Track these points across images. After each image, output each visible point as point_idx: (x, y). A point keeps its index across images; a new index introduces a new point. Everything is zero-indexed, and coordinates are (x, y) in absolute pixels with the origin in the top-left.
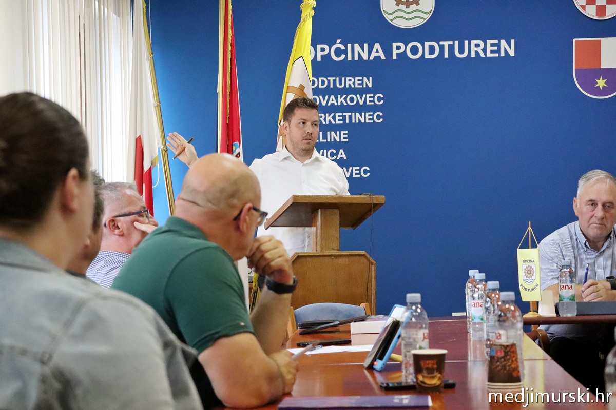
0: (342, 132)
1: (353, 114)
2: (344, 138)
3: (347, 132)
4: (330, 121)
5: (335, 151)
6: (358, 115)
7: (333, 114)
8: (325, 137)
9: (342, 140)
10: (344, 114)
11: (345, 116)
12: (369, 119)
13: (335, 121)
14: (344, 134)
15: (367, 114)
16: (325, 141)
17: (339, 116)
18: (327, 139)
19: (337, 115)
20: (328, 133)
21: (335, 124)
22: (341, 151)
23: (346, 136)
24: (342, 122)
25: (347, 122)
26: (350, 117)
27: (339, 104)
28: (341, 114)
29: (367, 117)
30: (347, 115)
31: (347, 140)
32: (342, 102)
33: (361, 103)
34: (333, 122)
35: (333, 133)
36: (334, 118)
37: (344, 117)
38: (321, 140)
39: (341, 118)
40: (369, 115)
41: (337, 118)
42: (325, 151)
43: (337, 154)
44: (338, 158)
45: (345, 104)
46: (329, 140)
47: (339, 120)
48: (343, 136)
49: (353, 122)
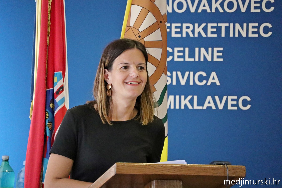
0: (216, 49)
1: (232, 25)
2: (218, 57)
3: (221, 49)
4: (199, 33)
5: (204, 74)
6: (237, 26)
7: (203, 25)
8: (192, 55)
9: (215, 59)
10: (220, 25)
11: (221, 27)
12: (253, 33)
13: (206, 33)
14: (218, 52)
15: (251, 25)
16: (192, 60)
17: (212, 27)
18: (194, 57)
19: (210, 25)
20: (197, 49)
21: (207, 38)
22: (214, 74)
23: (221, 54)
24: (215, 36)
25: (223, 35)
26: (227, 29)
27: (213, 11)
28: (215, 25)
29: (251, 30)
30: (223, 26)
31: (221, 60)
32: (216, 9)
33: (243, 10)
34: (204, 35)
35: (203, 50)
36: (205, 29)
37: (219, 29)
38: (187, 59)
39: (215, 30)
40: (253, 27)
41: (210, 30)
42: (192, 73)
43: (207, 78)
44: (209, 84)
45: (221, 11)
46: (197, 59)
47: (212, 33)
48: (216, 54)
49: (231, 35)
